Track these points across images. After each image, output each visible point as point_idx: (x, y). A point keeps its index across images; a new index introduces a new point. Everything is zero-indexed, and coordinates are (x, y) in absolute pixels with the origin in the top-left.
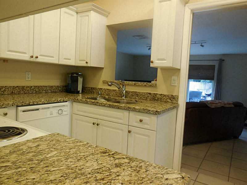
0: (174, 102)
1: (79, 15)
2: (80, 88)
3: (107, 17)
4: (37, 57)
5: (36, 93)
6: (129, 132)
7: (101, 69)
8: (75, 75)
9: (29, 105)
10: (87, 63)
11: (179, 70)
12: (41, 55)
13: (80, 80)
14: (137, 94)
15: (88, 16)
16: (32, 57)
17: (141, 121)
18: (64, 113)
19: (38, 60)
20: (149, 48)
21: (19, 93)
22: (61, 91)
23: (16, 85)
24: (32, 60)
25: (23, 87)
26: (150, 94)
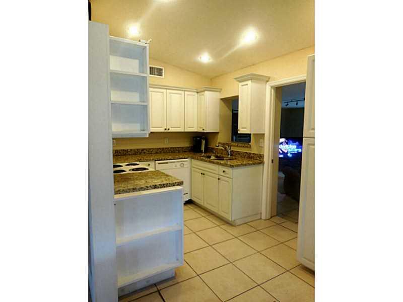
0: (261, 159)
1: (199, 94)
2: (203, 148)
3: (220, 92)
4: (169, 129)
5: (172, 152)
6: (219, 179)
7: (217, 133)
8: (198, 139)
9: (164, 160)
10: (203, 130)
11: (264, 134)
12: (172, 127)
13: (204, 142)
14: (239, 153)
15: (203, 95)
16: (166, 129)
17: (224, 172)
18: (185, 166)
19: (169, 131)
20: (286, 104)
21: (161, 153)
22: (190, 151)
23: (159, 147)
24: (166, 131)
25: (163, 148)
26: (247, 153)
